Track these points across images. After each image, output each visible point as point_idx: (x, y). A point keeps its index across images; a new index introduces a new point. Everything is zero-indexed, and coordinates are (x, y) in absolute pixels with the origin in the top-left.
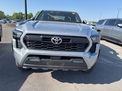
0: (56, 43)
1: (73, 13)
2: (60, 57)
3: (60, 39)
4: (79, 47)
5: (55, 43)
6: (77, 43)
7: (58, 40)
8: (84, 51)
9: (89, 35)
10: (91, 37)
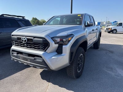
0: (24, 42)
6: (38, 43)
8: (45, 51)
9: (48, 35)
10: (52, 38)
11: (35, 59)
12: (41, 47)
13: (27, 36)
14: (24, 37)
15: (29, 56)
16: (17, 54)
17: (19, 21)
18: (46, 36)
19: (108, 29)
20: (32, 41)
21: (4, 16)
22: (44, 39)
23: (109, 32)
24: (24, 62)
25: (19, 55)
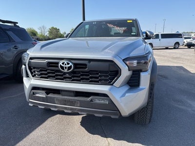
0: (66, 71)
1: (128, 21)
2: (73, 92)
3: (71, 64)
4: (103, 78)
5: (64, 70)
6: (97, 71)
7: (67, 66)
8: (112, 85)
9: (118, 56)
10: (124, 60)
14: (66, 61)
16: (48, 93)
17: (8, 30)
18: (115, 57)
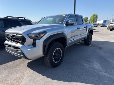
1: (63, 16)
8: (23, 44)
9: (25, 33)
10: (28, 35)
11: (17, 50)
12: (20, 41)
13: (13, 34)
14: (11, 34)
15: (14, 48)
16: (8, 47)
17: (20, 21)
18: (23, 33)
19: (110, 27)
20: (15, 37)
21: (8, 18)
22: (22, 36)
23: (111, 30)
24: (12, 53)
25: (9, 47)
